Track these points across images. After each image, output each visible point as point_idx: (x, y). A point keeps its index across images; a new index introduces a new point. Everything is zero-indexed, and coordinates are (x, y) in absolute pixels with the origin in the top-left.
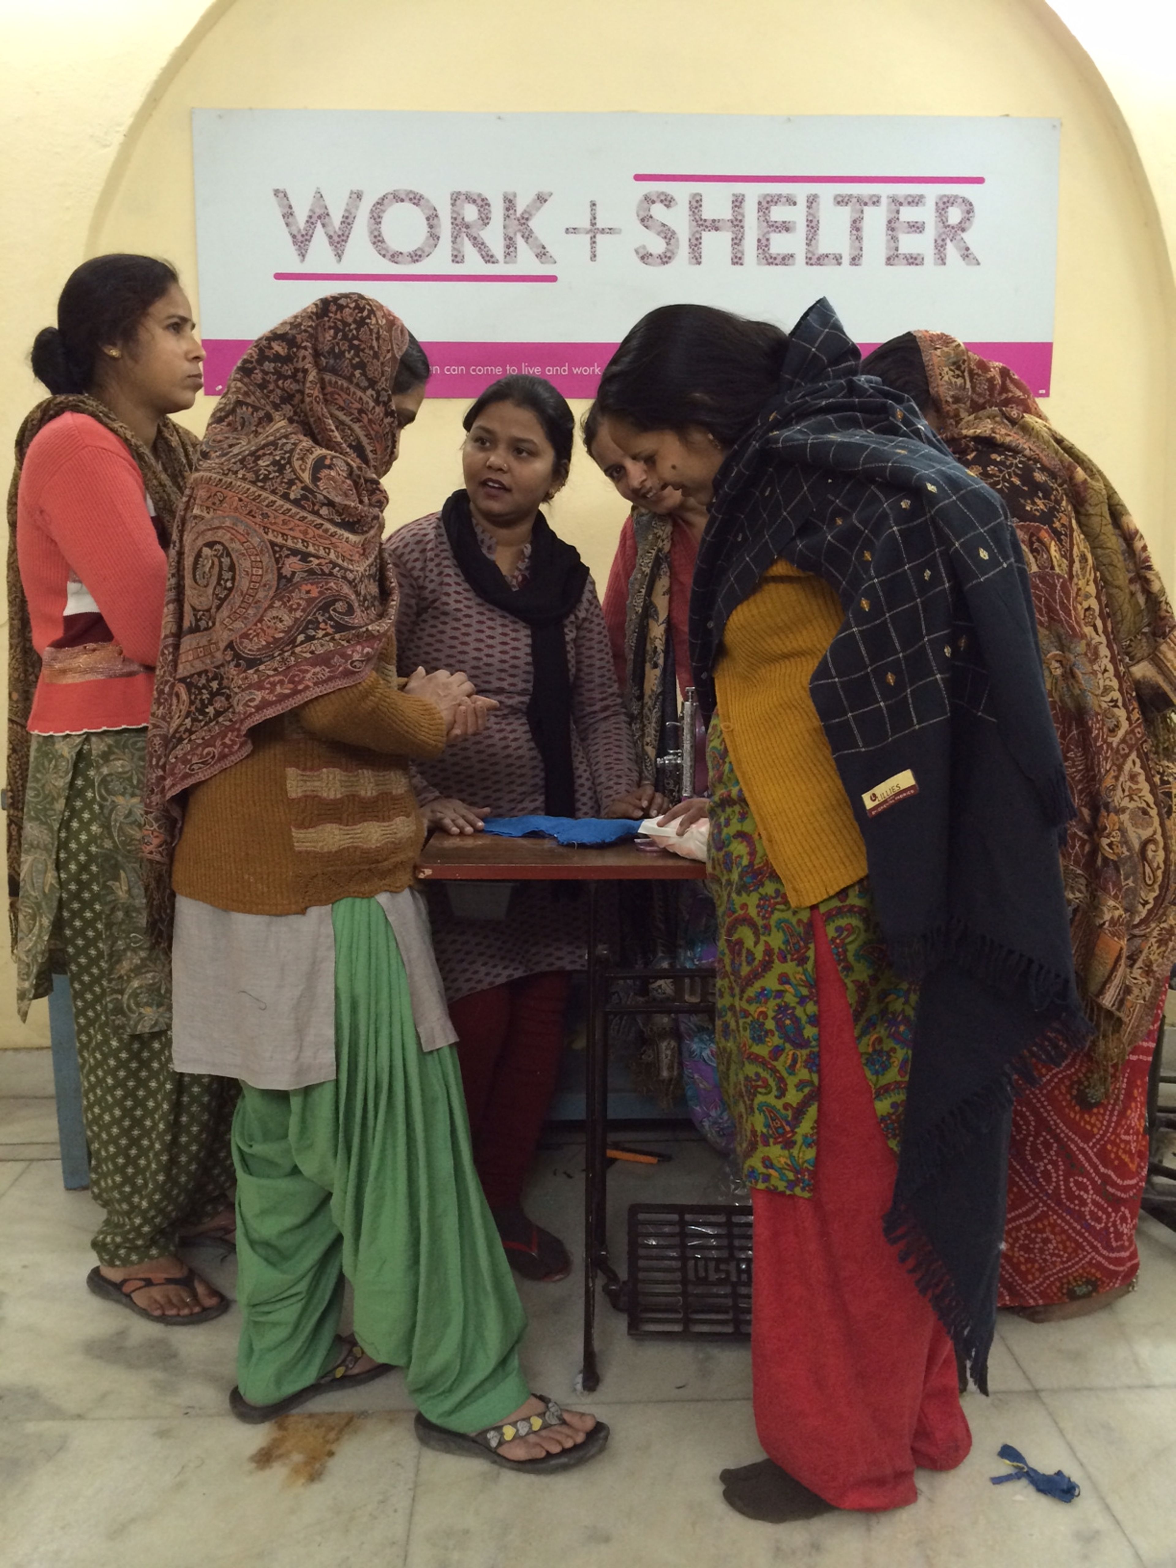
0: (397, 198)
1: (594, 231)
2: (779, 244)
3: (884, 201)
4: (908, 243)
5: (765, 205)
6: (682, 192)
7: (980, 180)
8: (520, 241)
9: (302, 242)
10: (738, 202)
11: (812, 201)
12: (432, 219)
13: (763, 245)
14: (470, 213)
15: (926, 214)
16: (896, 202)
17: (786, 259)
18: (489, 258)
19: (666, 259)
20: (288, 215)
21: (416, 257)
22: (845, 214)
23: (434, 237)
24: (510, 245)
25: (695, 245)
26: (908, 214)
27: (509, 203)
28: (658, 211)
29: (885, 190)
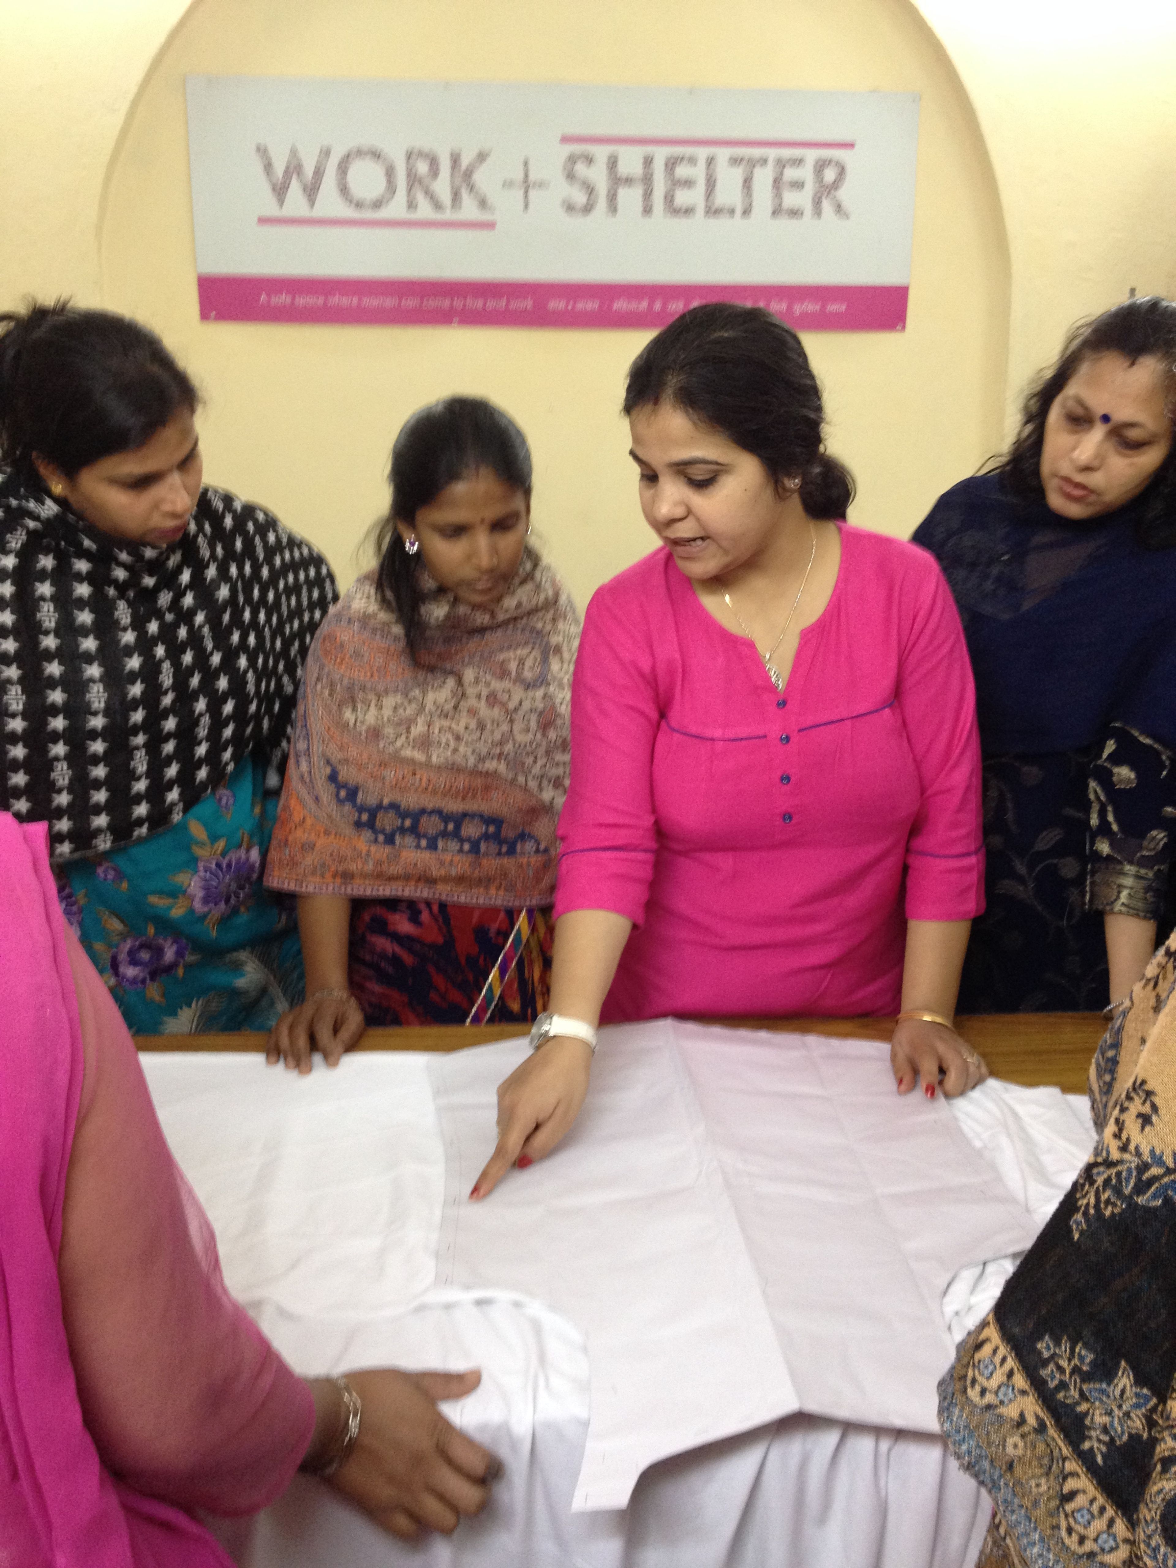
0: (360, 153)
1: (527, 185)
2: (683, 197)
3: (771, 163)
4: (791, 199)
5: (671, 164)
6: (601, 153)
7: (850, 145)
8: (465, 194)
9: (280, 191)
10: (648, 162)
11: (710, 161)
12: (390, 173)
13: (669, 199)
14: (422, 168)
15: (806, 173)
16: (781, 164)
17: (688, 211)
18: (437, 206)
19: (588, 209)
20: (268, 167)
21: (377, 204)
22: (737, 174)
23: (391, 187)
24: (456, 196)
25: (612, 198)
26: (790, 174)
27: (455, 160)
28: (581, 169)
29: (772, 153)
